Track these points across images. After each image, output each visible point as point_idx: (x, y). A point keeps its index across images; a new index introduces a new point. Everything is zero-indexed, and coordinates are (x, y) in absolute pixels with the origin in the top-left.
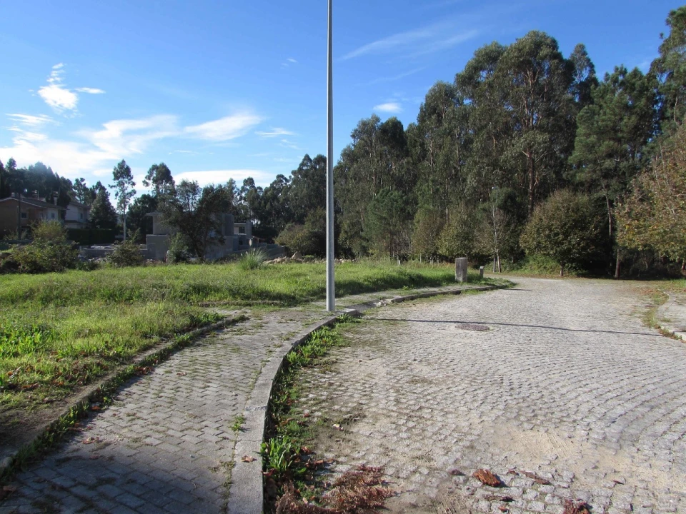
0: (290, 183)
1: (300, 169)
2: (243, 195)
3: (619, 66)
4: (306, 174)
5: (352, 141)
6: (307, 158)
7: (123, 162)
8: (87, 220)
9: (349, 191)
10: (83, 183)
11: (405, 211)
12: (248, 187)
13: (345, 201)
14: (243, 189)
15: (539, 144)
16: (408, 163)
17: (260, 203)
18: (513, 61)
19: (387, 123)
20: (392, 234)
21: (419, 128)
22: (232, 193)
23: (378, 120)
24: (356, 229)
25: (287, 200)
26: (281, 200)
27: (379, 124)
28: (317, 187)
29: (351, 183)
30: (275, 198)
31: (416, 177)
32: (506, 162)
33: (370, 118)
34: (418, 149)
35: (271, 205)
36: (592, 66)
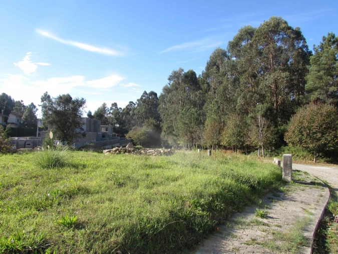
0: (136, 106)
1: (141, 98)
2: (111, 111)
3: (330, 33)
4: (144, 101)
5: (168, 81)
6: (145, 93)
7: (47, 92)
8: (20, 123)
9: (167, 109)
10: (22, 103)
11: (198, 120)
12: (114, 108)
13: (164, 115)
14: (111, 109)
15: (283, 78)
16: (200, 93)
17: (119, 116)
18: (265, 30)
19: (188, 72)
20: (191, 133)
21: (206, 74)
22: (104, 110)
23: (183, 70)
24: (170, 130)
25: (134, 114)
26: (131, 115)
27: (183, 73)
28: (150, 108)
29: (168, 105)
30: (128, 113)
31: (204, 101)
32: (262, 89)
33: (178, 69)
34: (206, 85)
35: (126, 117)
36: (304, 39)
